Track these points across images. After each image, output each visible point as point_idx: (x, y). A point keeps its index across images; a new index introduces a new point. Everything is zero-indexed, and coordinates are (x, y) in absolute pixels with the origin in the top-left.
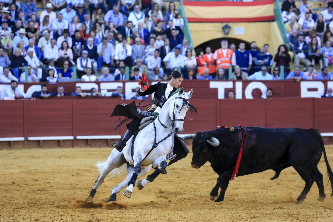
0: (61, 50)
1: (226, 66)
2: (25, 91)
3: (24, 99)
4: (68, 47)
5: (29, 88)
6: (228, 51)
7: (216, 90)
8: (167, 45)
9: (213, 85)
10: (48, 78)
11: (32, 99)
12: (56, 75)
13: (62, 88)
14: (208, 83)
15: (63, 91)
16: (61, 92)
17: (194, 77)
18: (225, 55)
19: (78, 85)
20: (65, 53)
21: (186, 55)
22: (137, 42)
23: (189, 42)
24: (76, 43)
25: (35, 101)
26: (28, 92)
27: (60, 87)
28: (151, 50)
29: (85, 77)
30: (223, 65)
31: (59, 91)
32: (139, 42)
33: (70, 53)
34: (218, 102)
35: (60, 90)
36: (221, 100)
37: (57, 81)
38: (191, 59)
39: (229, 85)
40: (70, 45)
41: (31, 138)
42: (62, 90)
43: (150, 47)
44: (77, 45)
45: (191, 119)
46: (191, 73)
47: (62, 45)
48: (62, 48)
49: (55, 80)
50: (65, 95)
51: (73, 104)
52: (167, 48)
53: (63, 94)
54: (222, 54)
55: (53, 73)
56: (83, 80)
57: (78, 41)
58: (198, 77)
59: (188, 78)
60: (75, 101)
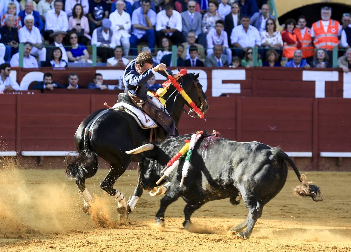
0: (71, 18)
1: (327, 46)
2: (19, 81)
3: (16, 93)
4: (82, 14)
5: (24, 75)
6: (330, 24)
7: (312, 84)
8: (235, 13)
9: (307, 76)
10: (52, 62)
11: (29, 93)
12: (65, 57)
13: (75, 77)
14: (299, 72)
15: (76, 81)
16: (74, 84)
17: (278, 63)
18: (326, 29)
19: (98, 72)
20: (78, 22)
21: (266, 29)
22: (190, 7)
23: (271, 9)
24: (96, 8)
25: (33, 95)
26: (22, 83)
27: (73, 75)
28: (210, 20)
29: (112, 61)
30: (323, 44)
31: (71, 81)
32: (193, 7)
33: (84, 23)
34: (316, 103)
35: (72, 79)
36: (320, 99)
37: (66, 66)
38: (274, 36)
39: (333, 76)
40: (86, 10)
41: (26, 153)
42: (75, 79)
43: (210, 16)
44: (97, 11)
45: (273, 129)
46: (272, 57)
47: (74, 9)
48: (74, 14)
49: (63, 65)
50: (79, 87)
51: (91, 101)
52: (235, 18)
53: (77, 86)
54: (322, 28)
55: (60, 53)
56: (108, 66)
57: (98, 5)
58: (284, 63)
59: (268, 65)
60: (94, 98)
